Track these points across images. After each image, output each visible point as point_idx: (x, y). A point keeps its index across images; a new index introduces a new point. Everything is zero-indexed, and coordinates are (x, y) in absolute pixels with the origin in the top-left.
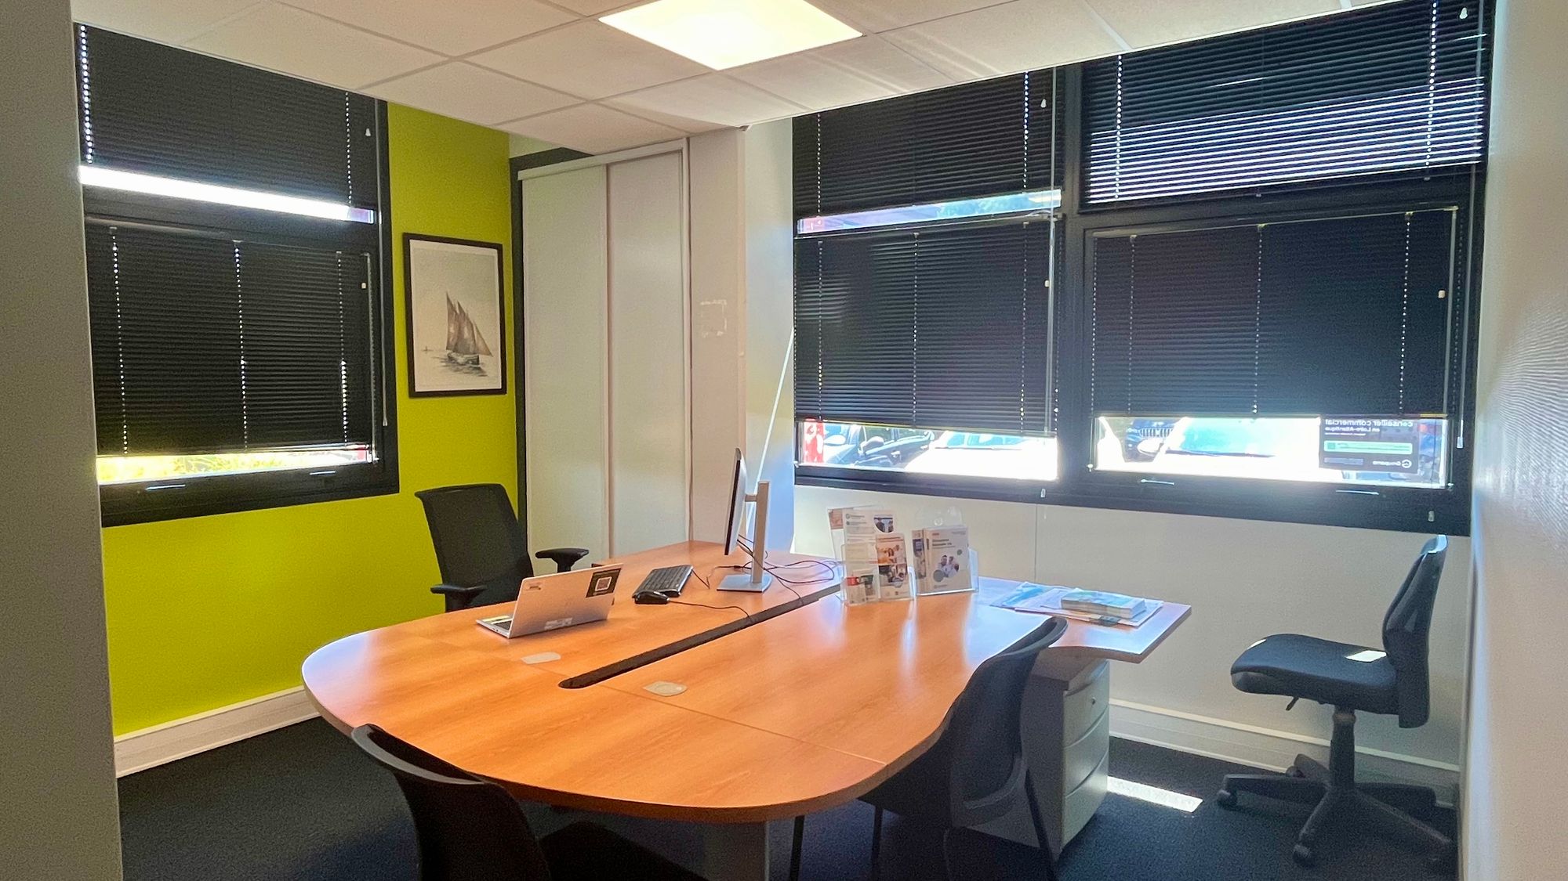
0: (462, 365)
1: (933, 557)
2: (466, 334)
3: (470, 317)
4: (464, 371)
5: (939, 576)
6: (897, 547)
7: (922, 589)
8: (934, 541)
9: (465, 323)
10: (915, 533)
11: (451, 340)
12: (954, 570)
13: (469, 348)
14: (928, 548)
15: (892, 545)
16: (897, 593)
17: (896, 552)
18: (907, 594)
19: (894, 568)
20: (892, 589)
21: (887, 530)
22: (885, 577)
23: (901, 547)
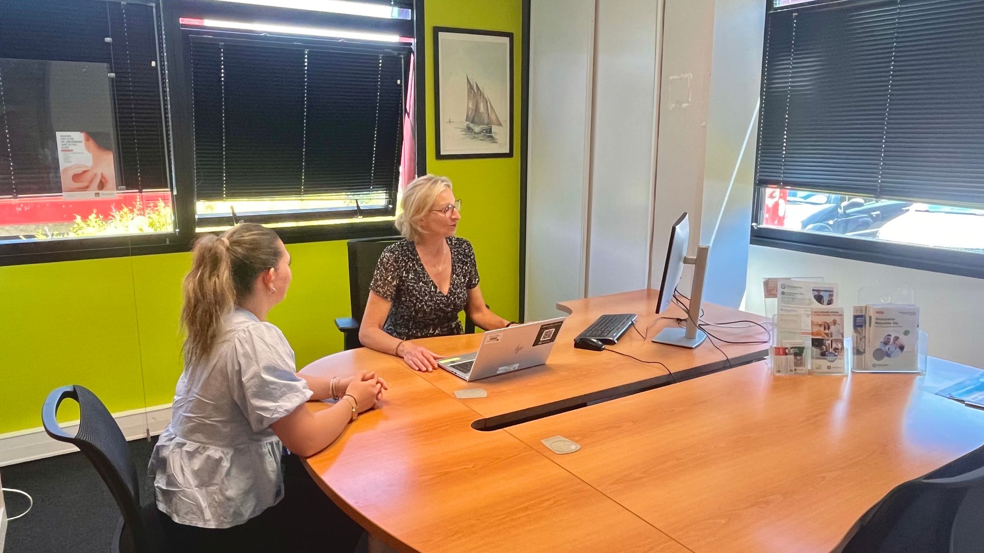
0: (478, 133)
1: (874, 336)
2: (482, 108)
3: (485, 95)
4: (481, 138)
5: (879, 354)
6: (835, 323)
7: (858, 365)
8: (877, 319)
9: (482, 100)
10: (856, 309)
11: (470, 113)
12: (898, 349)
13: (483, 120)
14: (870, 326)
15: (829, 319)
16: (829, 367)
17: (832, 327)
18: (840, 369)
19: (829, 342)
20: (824, 363)
21: (826, 302)
22: (817, 351)
23: (838, 322)
